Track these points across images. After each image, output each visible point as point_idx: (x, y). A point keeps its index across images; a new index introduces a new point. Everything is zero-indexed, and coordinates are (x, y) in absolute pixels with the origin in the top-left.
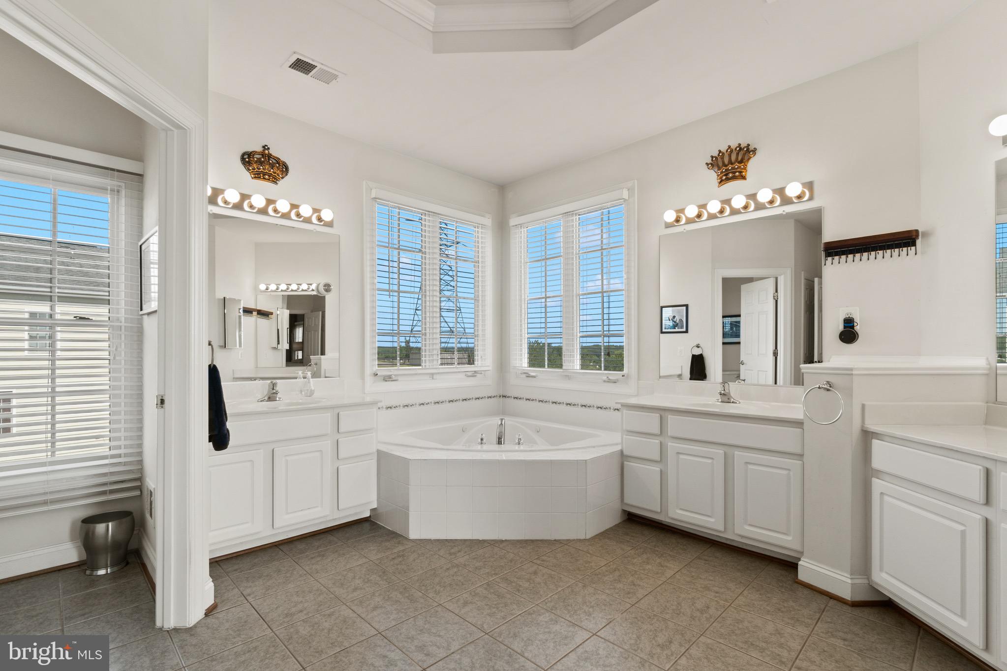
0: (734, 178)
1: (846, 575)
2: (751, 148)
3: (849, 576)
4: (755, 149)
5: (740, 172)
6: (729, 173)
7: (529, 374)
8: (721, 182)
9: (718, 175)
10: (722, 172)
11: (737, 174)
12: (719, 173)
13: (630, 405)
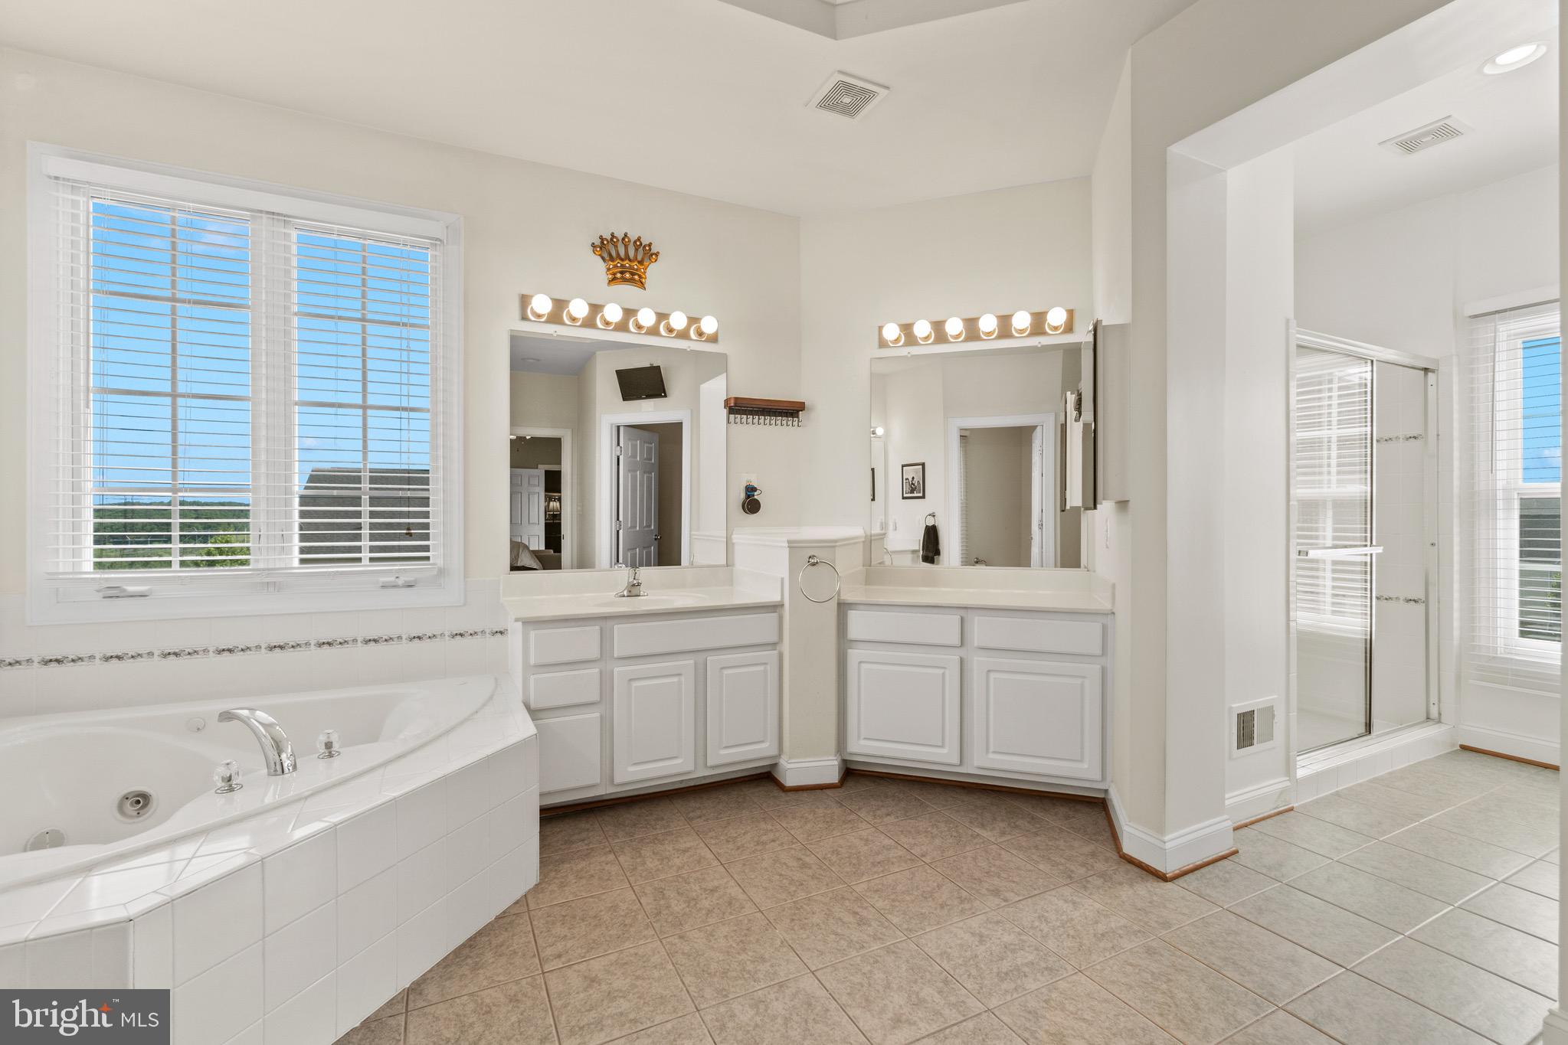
0: (631, 281)
1: (831, 758)
2: (654, 250)
3: (835, 758)
4: (657, 254)
5: (640, 276)
6: (627, 271)
7: (125, 590)
8: (613, 280)
9: (609, 269)
10: (616, 266)
11: (636, 277)
12: (611, 267)
13: (546, 619)
